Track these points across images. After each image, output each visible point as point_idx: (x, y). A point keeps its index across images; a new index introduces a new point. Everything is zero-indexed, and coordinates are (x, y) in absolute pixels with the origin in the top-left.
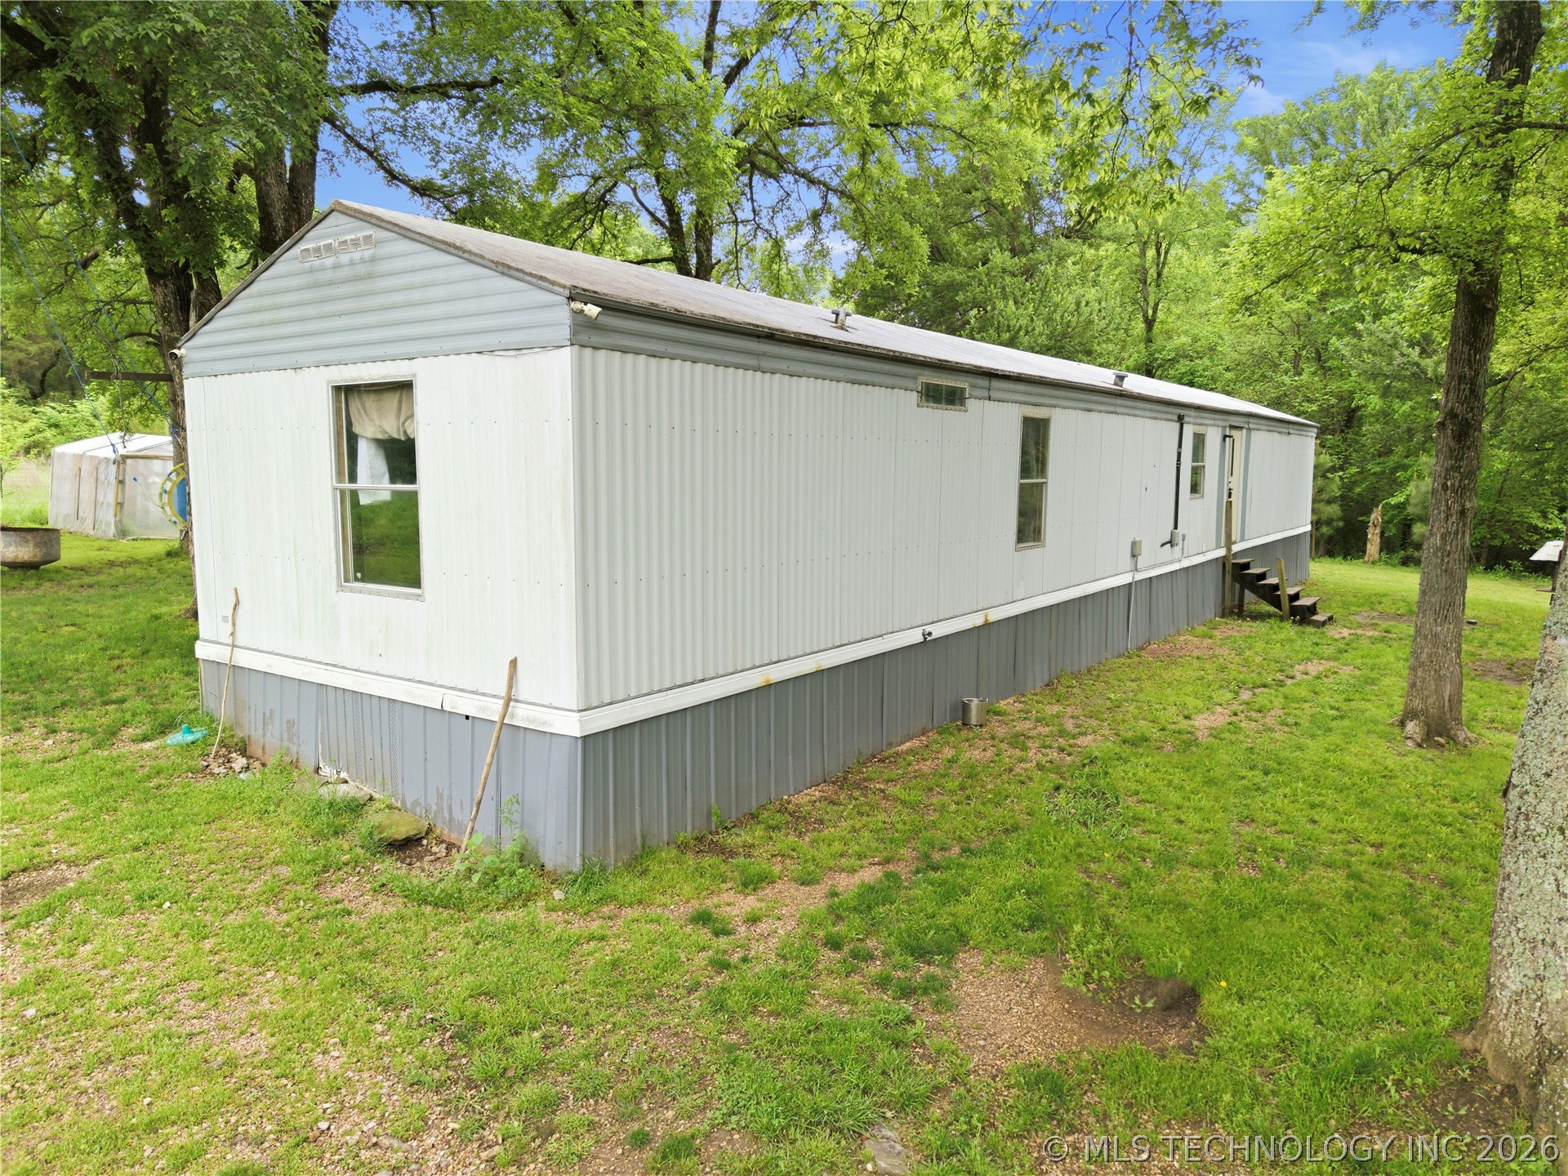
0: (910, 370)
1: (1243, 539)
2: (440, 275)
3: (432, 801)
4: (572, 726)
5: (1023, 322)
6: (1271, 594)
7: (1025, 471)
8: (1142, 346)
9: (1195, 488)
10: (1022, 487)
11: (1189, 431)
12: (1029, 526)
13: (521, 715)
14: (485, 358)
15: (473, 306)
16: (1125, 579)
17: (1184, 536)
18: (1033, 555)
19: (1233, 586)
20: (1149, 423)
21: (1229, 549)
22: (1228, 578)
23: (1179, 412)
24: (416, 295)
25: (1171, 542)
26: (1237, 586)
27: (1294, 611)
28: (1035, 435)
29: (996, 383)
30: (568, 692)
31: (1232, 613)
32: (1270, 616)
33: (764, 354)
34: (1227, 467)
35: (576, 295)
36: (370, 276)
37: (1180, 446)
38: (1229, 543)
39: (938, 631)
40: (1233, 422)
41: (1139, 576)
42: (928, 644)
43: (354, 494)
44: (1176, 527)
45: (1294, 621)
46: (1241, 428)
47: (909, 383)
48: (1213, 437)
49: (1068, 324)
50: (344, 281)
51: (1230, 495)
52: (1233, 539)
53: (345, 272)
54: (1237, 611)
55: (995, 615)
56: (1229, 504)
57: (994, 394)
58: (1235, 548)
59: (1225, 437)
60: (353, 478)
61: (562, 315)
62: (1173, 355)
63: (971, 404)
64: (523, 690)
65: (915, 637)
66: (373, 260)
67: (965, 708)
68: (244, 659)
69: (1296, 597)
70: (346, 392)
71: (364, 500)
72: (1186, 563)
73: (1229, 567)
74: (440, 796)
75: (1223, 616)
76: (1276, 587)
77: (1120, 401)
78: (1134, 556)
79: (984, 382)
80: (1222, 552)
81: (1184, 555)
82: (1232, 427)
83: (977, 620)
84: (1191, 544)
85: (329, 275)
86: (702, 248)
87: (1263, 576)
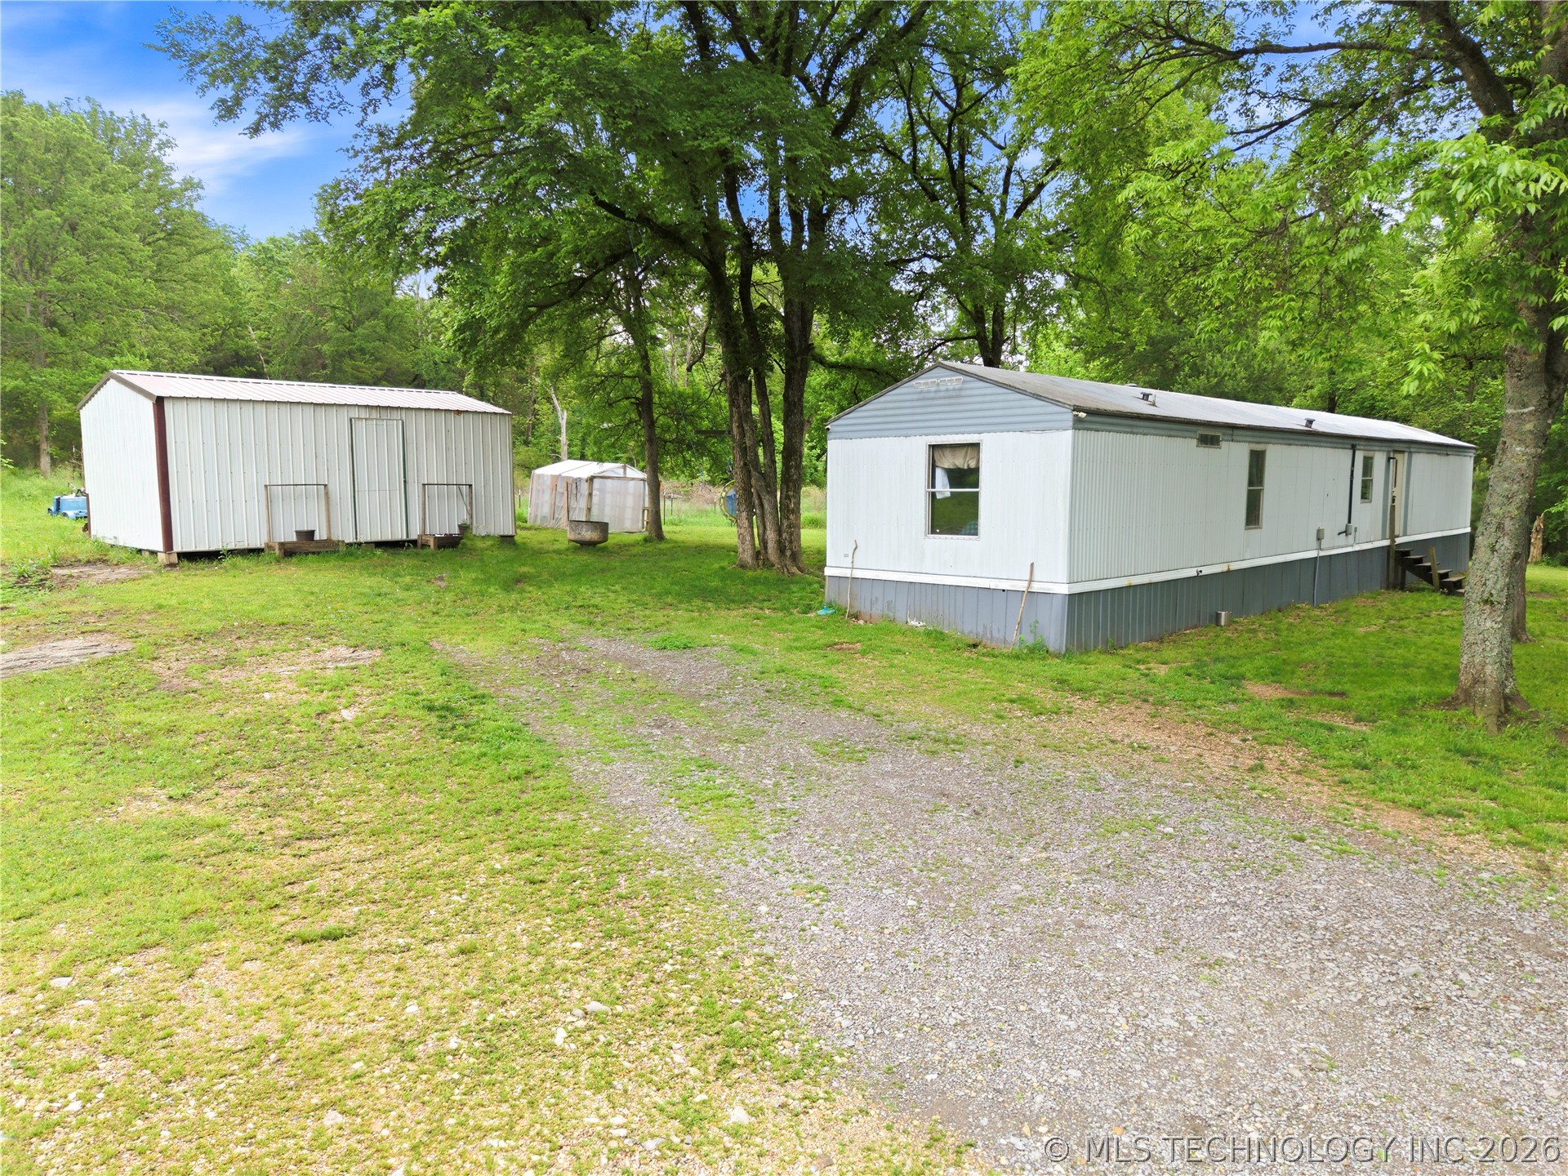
0: (1193, 428)
1: (1405, 534)
2: (1000, 398)
3: (981, 630)
4: (1065, 590)
5: (1228, 370)
6: (1426, 574)
7: (1251, 483)
8: (1325, 378)
9: (1365, 496)
10: (1249, 491)
11: (1360, 456)
12: (1253, 516)
13: (1036, 587)
14: (1024, 434)
15: (1019, 411)
16: (1312, 554)
17: (1356, 529)
18: (1254, 533)
19: (1396, 566)
20: (1330, 451)
21: (1393, 541)
22: (1392, 562)
23: (1351, 442)
24: (985, 406)
25: (1346, 532)
26: (1400, 568)
27: (1443, 585)
28: (1257, 462)
29: (1236, 432)
30: (1062, 574)
31: (1394, 587)
32: (1423, 590)
33: (1137, 427)
34: (1390, 480)
35: (1077, 409)
36: (958, 397)
37: (1353, 465)
38: (1393, 537)
39: (1206, 571)
40: (1395, 447)
41: (1322, 554)
42: (1199, 579)
43: (933, 495)
44: (1349, 522)
45: (1443, 593)
46: (1403, 452)
47: (1193, 435)
48: (1379, 460)
49: (1264, 370)
50: (944, 398)
51: (1393, 501)
52: (1396, 533)
53: (942, 394)
54: (1400, 585)
55: (1235, 566)
56: (1393, 508)
57: (1235, 438)
58: (1398, 541)
59: (1389, 459)
60: (933, 486)
61: (1069, 417)
62: (1354, 385)
63: (1224, 444)
64: (1036, 577)
65: (1192, 573)
66: (961, 389)
67: (1218, 616)
68: (858, 574)
69: (1446, 575)
70: (934, 448)
71: (939, 496)
72: (1357, 548)
73: (1392, 554)
74: (985, 627)
75: (1388, 588)
76: (1429, 568)
77: (1309, 438)
78: (1319, 539)
79: (1229, 432)
80: (1386, 543)
81: (1355, 542)
82: (1395, 451)
83: (1223, 568)
84: (1361, 535)
85: (932, 395)
86: (997, 329)
87: (1420, 561)
